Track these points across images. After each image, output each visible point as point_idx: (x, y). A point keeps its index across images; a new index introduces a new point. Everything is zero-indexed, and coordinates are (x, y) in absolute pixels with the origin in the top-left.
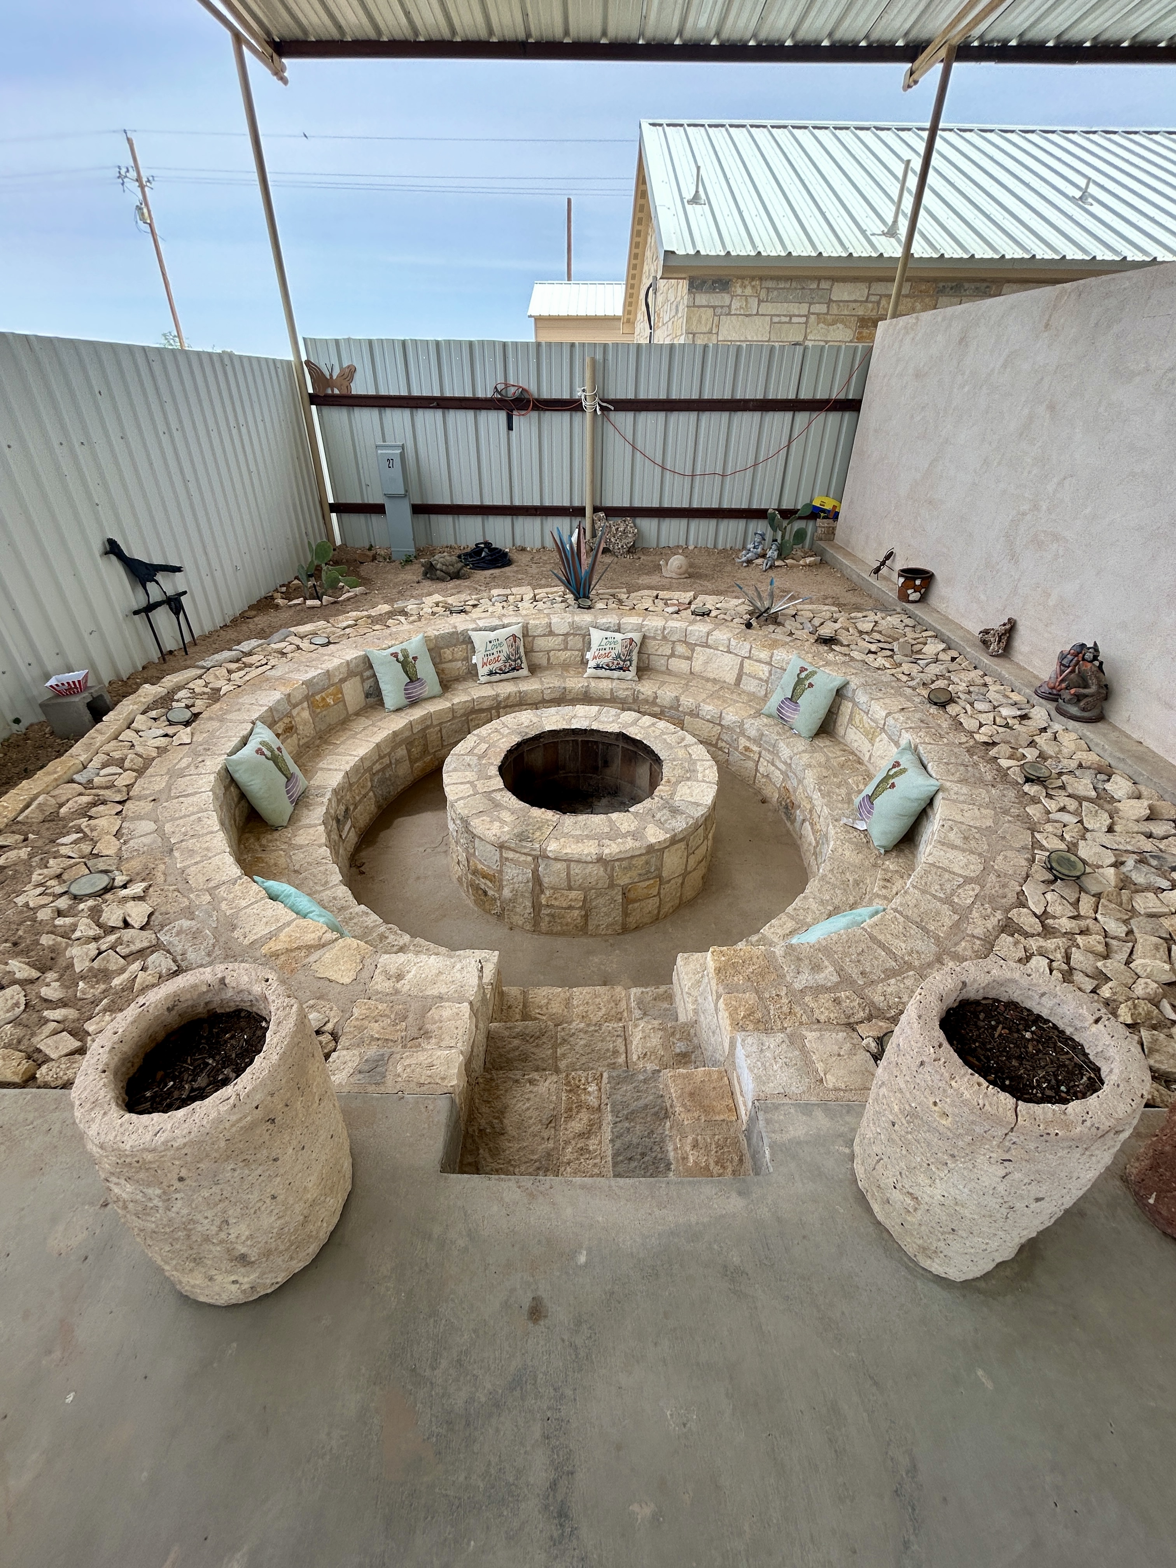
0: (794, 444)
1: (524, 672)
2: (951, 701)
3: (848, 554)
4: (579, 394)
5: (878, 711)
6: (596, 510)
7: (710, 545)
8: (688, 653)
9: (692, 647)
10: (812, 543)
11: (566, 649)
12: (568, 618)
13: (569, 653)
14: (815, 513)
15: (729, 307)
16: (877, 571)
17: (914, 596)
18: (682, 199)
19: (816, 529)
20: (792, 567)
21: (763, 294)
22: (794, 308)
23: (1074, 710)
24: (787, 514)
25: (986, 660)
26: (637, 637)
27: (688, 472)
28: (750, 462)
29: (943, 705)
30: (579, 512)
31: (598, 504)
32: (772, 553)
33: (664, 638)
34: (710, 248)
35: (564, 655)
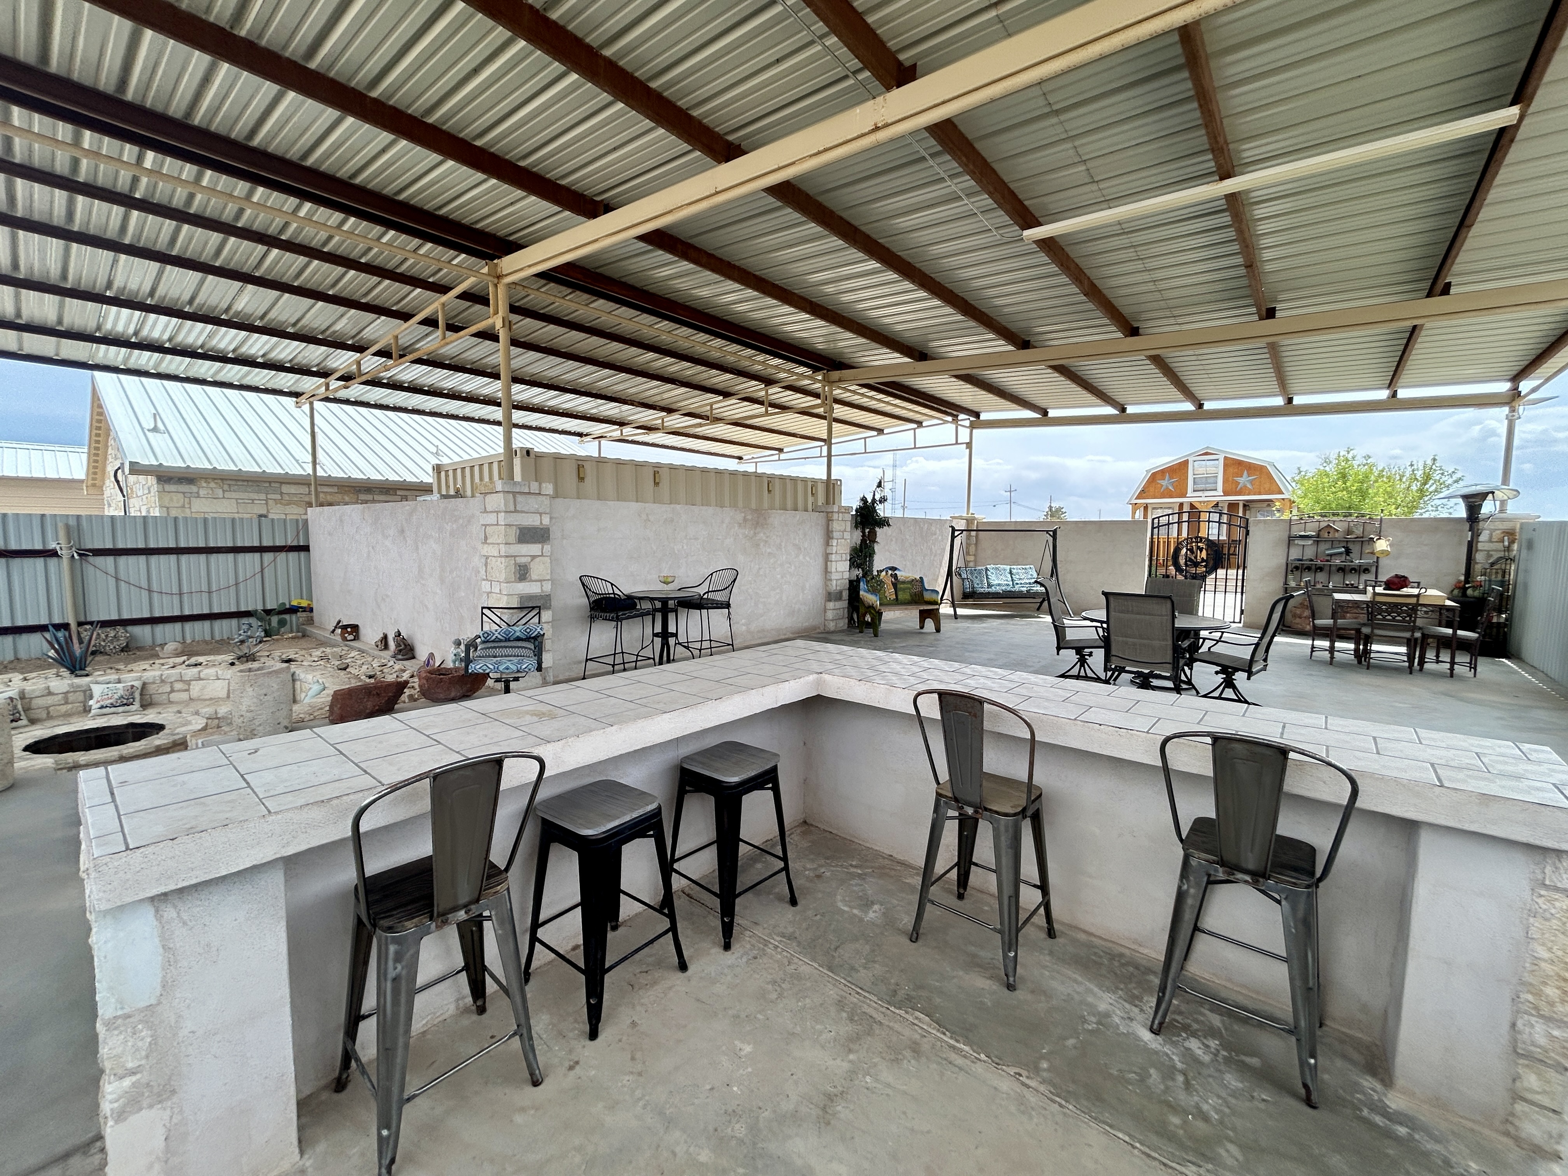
0: (266, 571)
1: (24, 722)
2: (348, 666)
3: (320, 628)
4: (52, 545)
5: (310, 677)
6: (80, 624)
7: (208, 637)
8: (186, 687)
9: (188, 683)
10: (297, 626)
11: (67, 703)
12: (67, 682)
13: (70, 706)
14: (294, 610)
15: (198, 493)
16: (333, 631)
17: (351, 637)
18: (142, 429)
19: (298, 619)
20: (277, 640)
21: (226, 487)
22: (255, 496)
23: (400, 657)
24: (268, 612)
25: (377, 653)
26: (137, 684)
27: (175, 590)
28: (232, 582)
29: (345, 669)
30: (63, 627)
31: (82, 619)
32: (260, 633)
33: (163, 681)
34: (172, 461)
35: (64, 709)
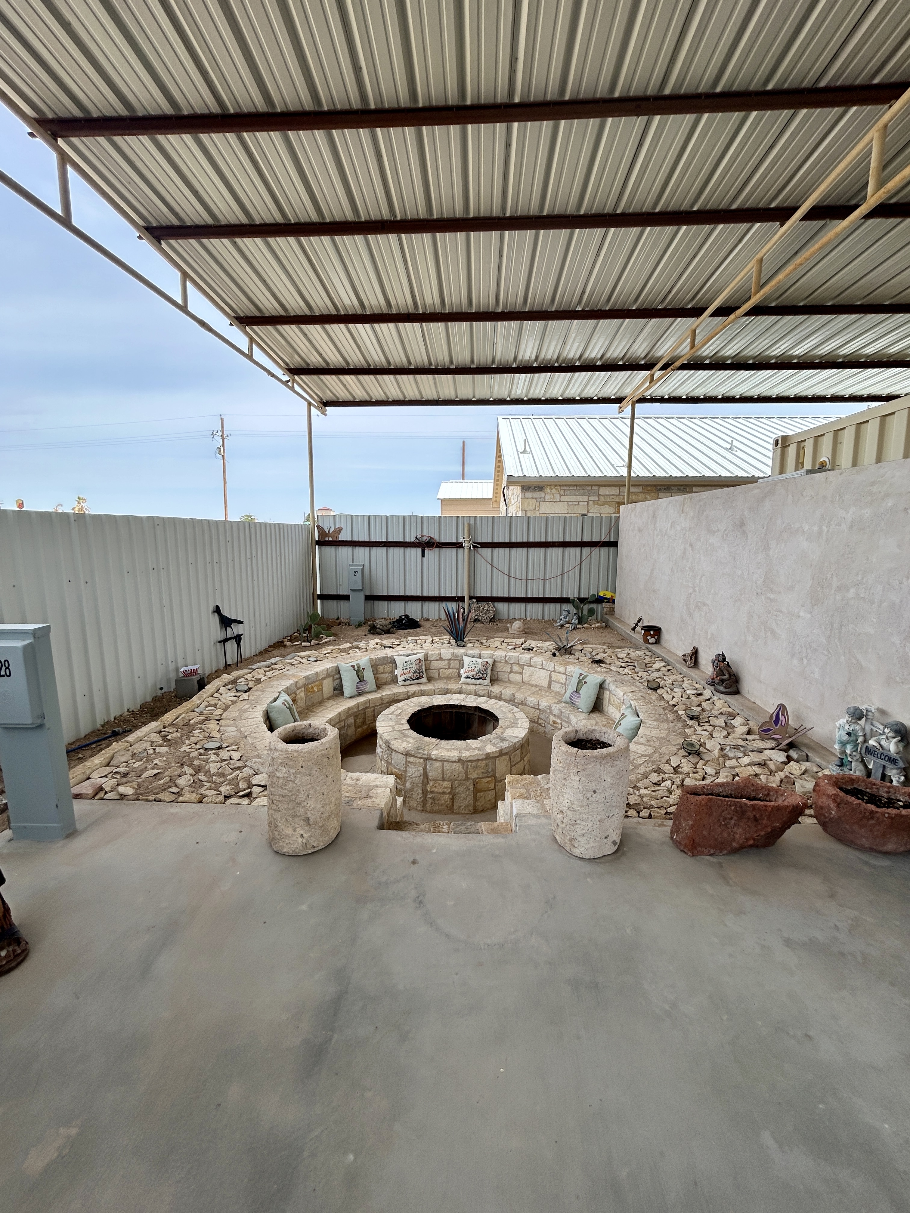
0: (583, 563)
1: (424, 680)
2: (659, 687)
3: (620, 621)
4: (461, 540)
5: (620, 692)
6: (471, 598)
7: (540, 618)
8: (520, 671)
9: (522, 666)
10: (602, 617)
11: (449, 668)
12: (451, 650)
13: (451, 670)
14: (600, 600)
15: (544, 498)
16: (634, 629)
17: (652, 640)
18: (518, 452)
19: (603, 608)
20: (587, 628)
21: (562, 492)
22: (580, 498)
24: (582, 600)
25: (685, 670)
26: (490, 661)
27: (524, 578)
28: (559, 573)
29: (655, 689)
30: (462, 599)
31: (472, 595)
32: (575, 621)
33: (506, 662)
34: (531, 473)
35: (448, 672)
